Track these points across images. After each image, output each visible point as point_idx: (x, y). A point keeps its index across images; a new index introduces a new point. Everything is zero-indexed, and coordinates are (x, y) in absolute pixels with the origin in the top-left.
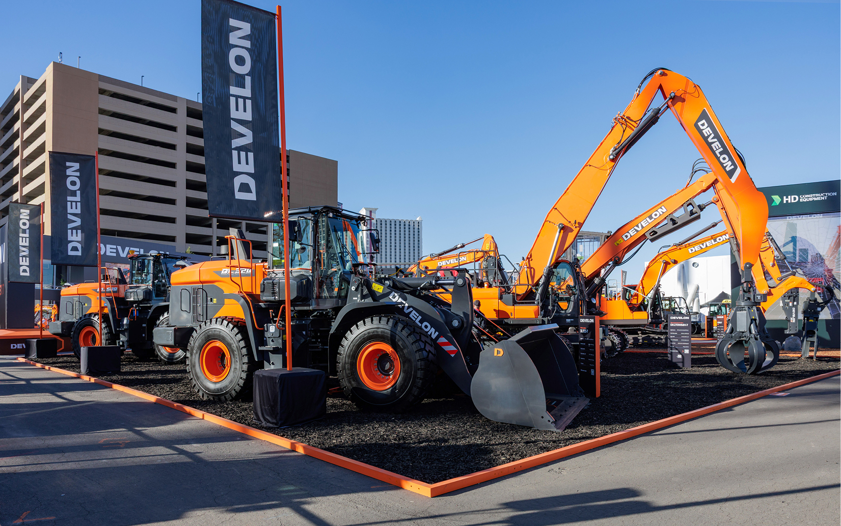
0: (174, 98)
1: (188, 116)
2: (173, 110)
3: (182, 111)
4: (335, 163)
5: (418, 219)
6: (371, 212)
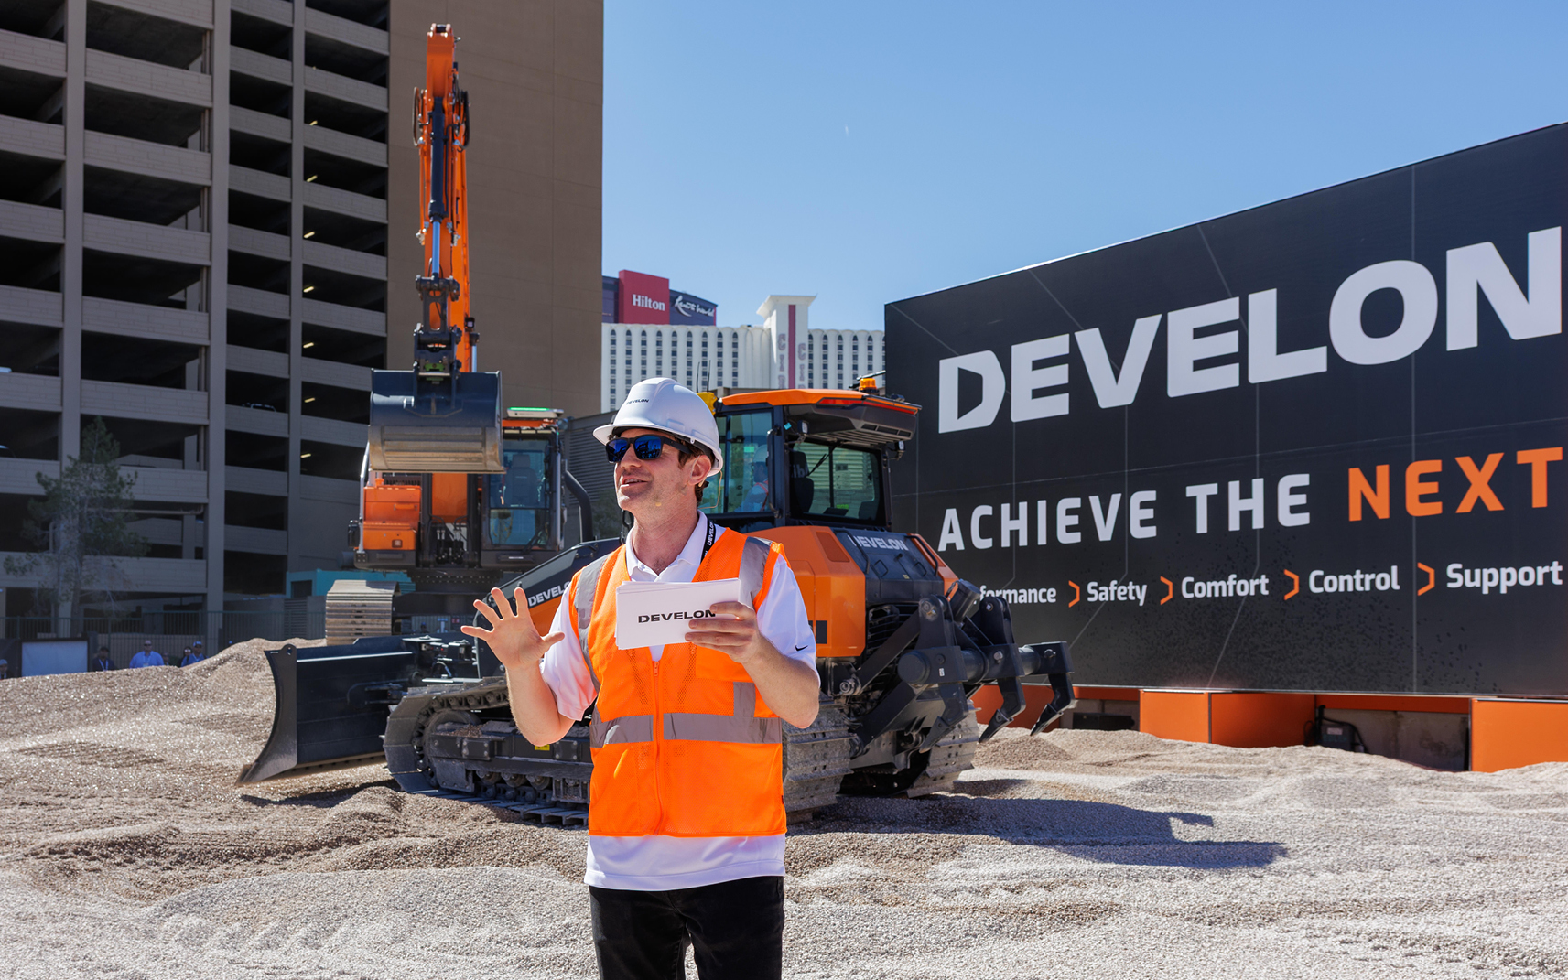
6: (792, 309)
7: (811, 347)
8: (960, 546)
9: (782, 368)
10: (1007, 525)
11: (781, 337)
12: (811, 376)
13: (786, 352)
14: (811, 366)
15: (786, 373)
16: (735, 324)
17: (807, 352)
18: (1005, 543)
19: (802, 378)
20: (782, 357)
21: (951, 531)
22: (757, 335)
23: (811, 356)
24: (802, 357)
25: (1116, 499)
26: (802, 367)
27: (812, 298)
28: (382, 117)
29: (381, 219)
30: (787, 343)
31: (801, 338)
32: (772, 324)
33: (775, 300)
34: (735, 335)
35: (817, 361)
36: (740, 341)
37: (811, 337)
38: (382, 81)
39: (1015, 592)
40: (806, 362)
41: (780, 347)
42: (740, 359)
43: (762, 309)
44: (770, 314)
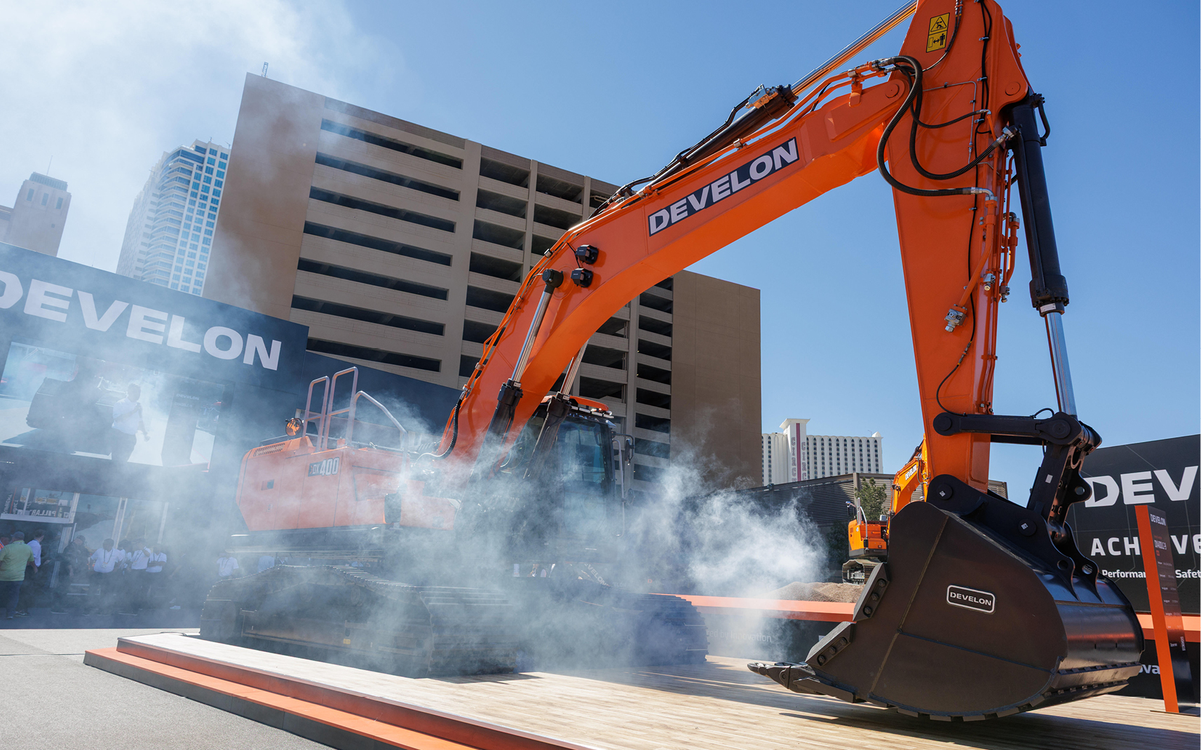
0: (460, 142)
1: (482, 173)
2: (457, 164)
3: (472, 165)
4: (755, 294)
5: (874, 436)
6: (798, 425)
7: (808, 444)
8: (1103, 554)
9: (794, 454)
10: (1128, 546)
11: (793, 439)
12: (808, 458)
13: (795, 446)
14: (808, 453)
15: (796, 457)
16: (770, 433)
17: (806, 446)
18: (1128, 553)
19: (804, 459)
20: (793, 449)
21: (1097, 547)
22: (780, 437)
23: (808, 449)
24: (804, 449)
25: (1185, 538)
26: (804, 453)
27: (807, 420)
28: (669, 349)
29: (668, 393)
30: (796, 441)
31: (803, 440)
32: (788, 432)
33: (790, 421)
34: (769, 438)
35: (811, 451)
36: (772, 441)
37: (808, 439)
38: (669, 334)
39: (1136, 573)
40: (806, 451)
41: (793, 444)
42: (772, 449)
43: (782, 425)
44: (787, 427)
